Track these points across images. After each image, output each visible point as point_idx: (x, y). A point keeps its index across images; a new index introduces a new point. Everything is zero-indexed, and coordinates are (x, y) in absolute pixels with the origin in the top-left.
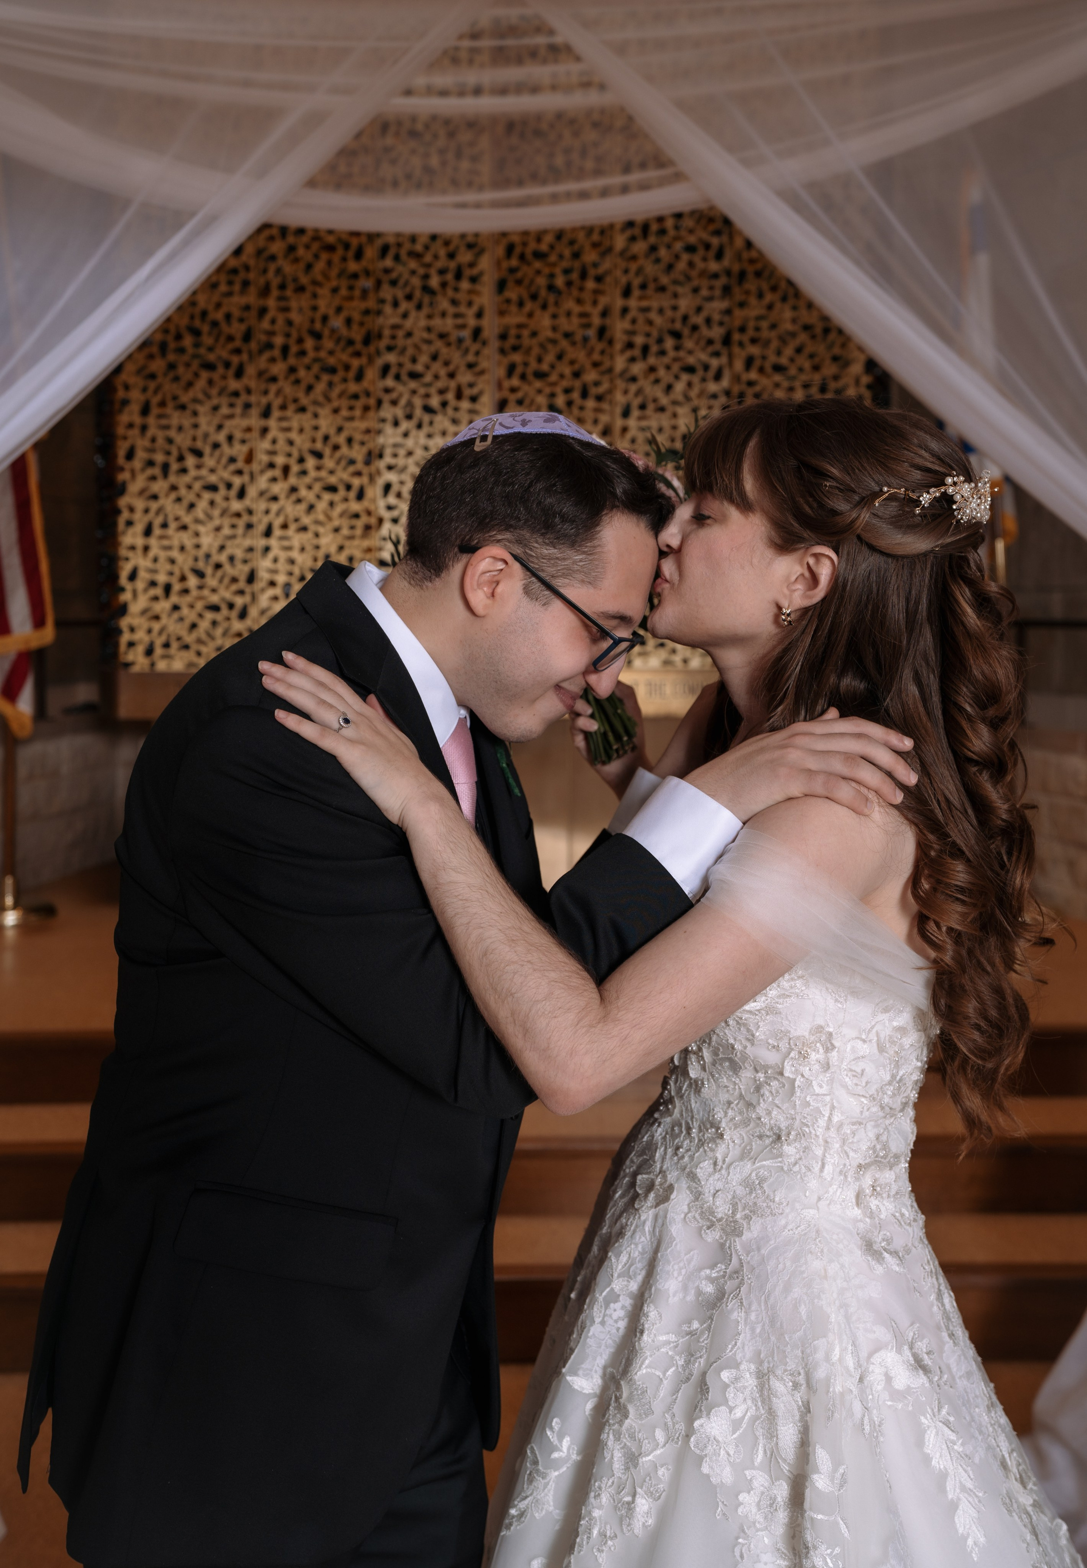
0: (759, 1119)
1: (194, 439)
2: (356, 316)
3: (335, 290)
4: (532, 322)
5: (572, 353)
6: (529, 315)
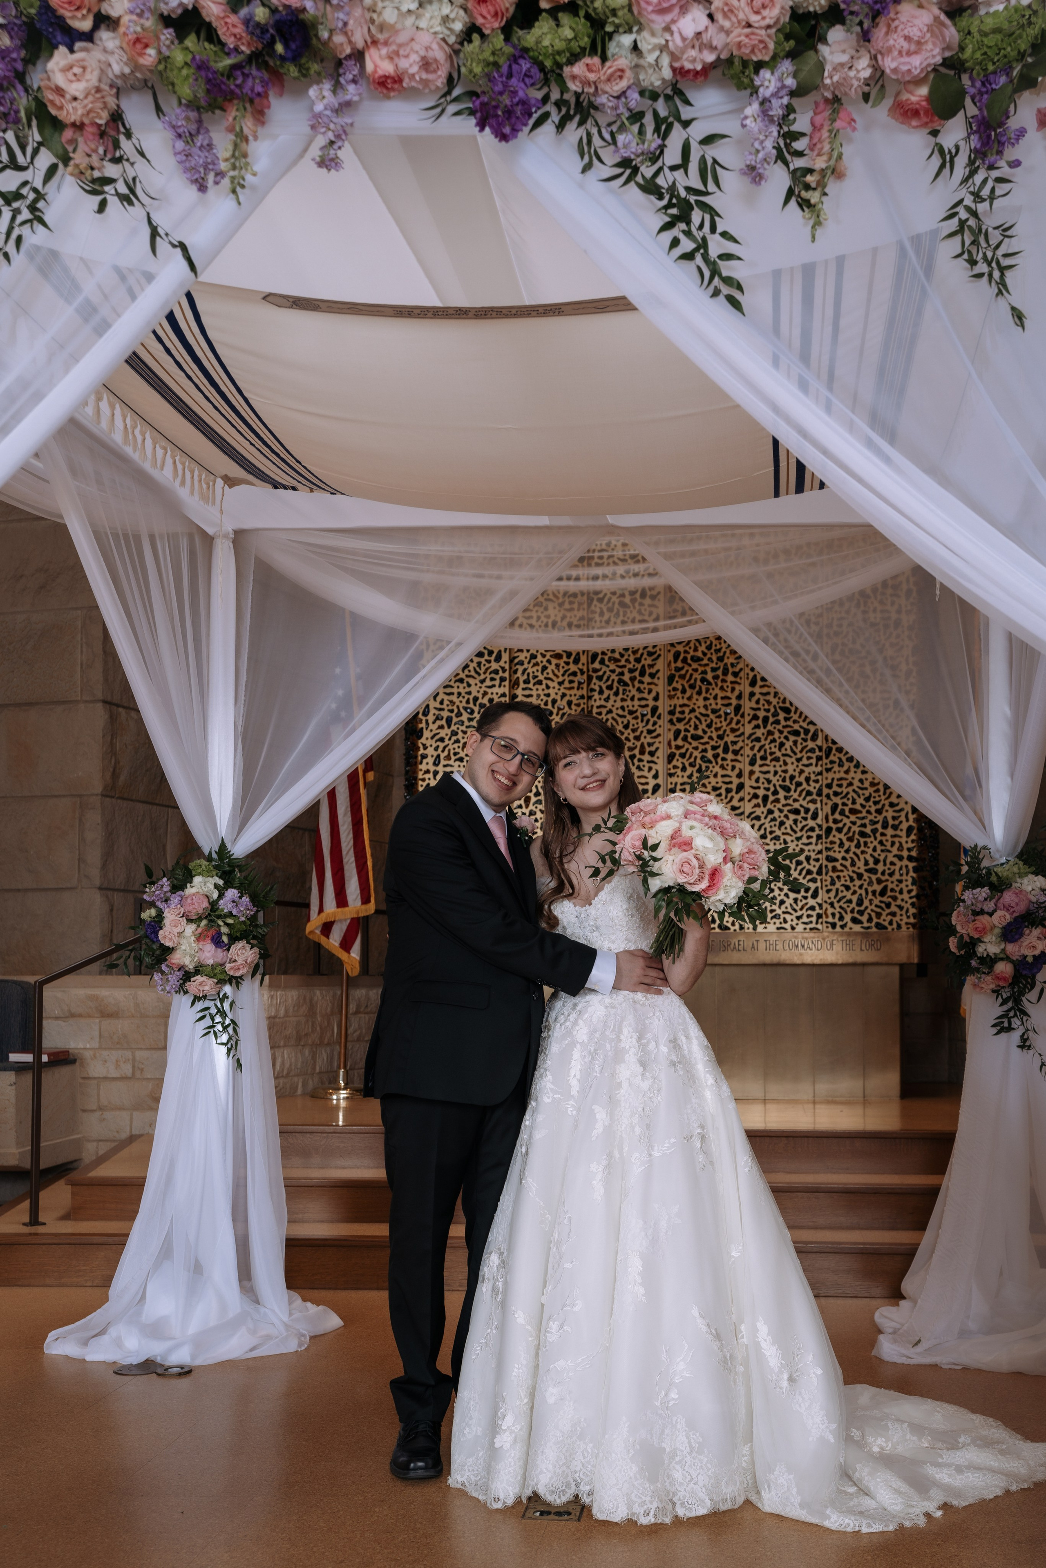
2: (575, 700)
3: (561, 683)
4: (691, 703)
5: (717, 723)
6: (689, 699)
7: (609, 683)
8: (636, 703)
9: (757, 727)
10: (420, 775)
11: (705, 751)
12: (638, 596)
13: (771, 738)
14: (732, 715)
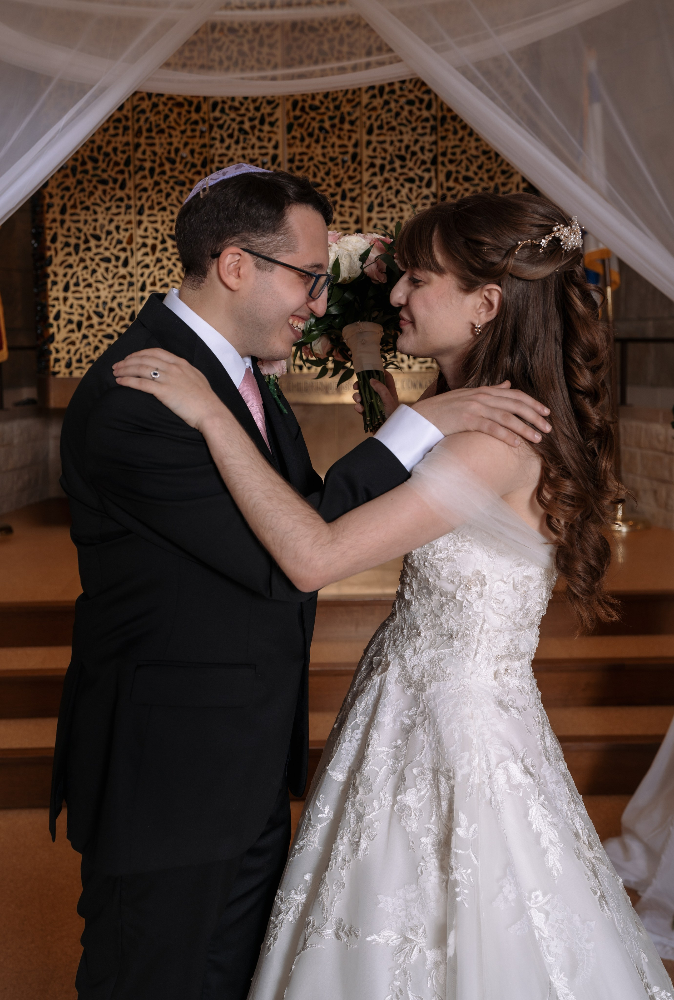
0: (441, 624)
1: (95, 229)
2: (197, 149)
3: (183, 132)
4: (309, 152)
5: (335, 171)
6: (308, 147)
7: (230, 131)
8: (257, 151)
9: (374, 174)
10: (48, 224)
13: (387, 185)
14: (349, 163)
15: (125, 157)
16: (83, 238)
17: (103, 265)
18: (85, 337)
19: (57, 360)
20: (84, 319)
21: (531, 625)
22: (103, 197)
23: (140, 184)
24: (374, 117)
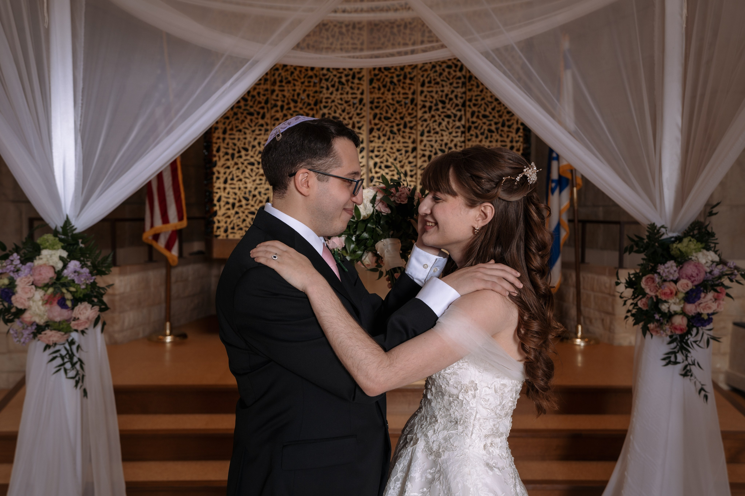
0: (450, 415)
1: (245, 144)
2: (312, 94)
3: (303, 83)
4: (384, 97)
5: (400, 109)
6: (383, 94)
7: (333, 83)
8: (350, 96)
9: (425, 112)
10: (214, 140)
11: (392, 127)
12: (350, 27)
13: (433, 119)
14: (409, 105)
15: (265, 98)
16: (237, 149)
17: (250, 167)
18: (237, 213)
19: (218, 228)
20: (236, 201)
21: (506, 415)
22: (250, 124)
23: (274, 116)
24: (425, 76)
